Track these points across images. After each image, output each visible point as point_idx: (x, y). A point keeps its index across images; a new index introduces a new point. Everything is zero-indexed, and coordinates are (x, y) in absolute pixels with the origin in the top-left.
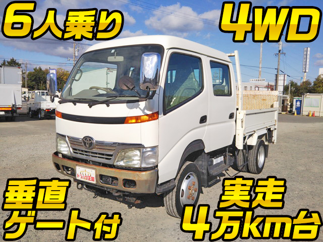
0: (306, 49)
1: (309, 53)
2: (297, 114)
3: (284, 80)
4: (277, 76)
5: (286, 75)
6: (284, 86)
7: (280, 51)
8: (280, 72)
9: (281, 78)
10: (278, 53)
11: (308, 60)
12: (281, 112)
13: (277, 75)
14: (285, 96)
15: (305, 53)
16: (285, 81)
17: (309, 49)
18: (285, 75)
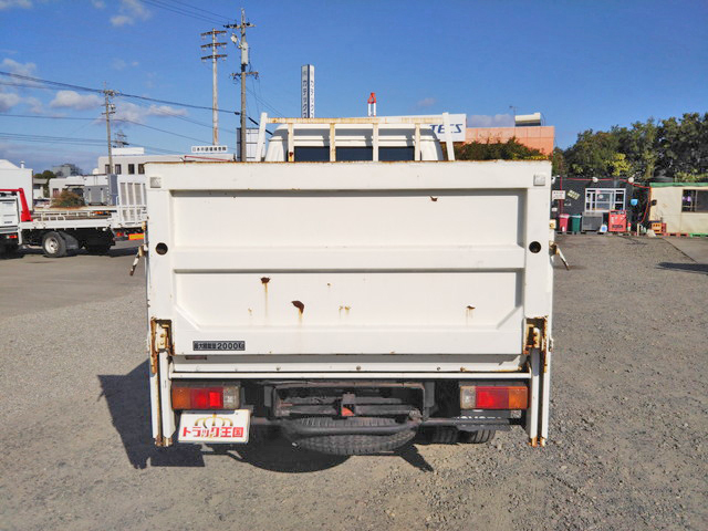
0: (305, 69)
1: (312, 78)
4: (241, 132)
7: (243, 66)
8: (248, 123)
9: (251, 138)
10: (240, 71)
11: (312, 97)
13: (240, 130)
15: (305, 78)
17: (312, 68)
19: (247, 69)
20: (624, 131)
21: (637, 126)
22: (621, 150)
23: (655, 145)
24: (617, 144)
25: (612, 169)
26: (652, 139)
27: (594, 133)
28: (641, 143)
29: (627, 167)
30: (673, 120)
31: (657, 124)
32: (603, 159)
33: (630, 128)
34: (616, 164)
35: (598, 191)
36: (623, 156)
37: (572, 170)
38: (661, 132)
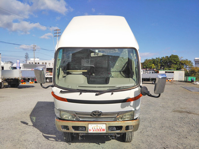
20: (154, 59)
21: (157, 58)
22: (153, 63)
23: (160, 62)
24: (153, 62)
25: (152, 67)
26: (159, 61)
27: (148, 59)
28: (157, 62)
29: (155, 67)
30: (163, 57)
31: (160, 58)
32: (150, 65)
33: (155, 59)
34: (152, 66)
35: (148, 71)
36: (154, 64)
37: (143, 67)
38: (161, 60)
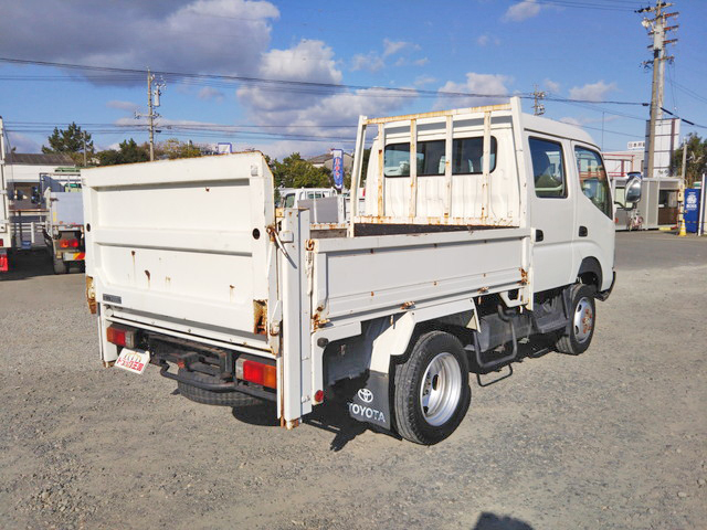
2: (688, 231)
3: (673, 135)
4: (650, 125)
5: (678, 122)
6: (672, 151)
7: (656, 52)
8: (660, 114)
9: (663, 129)
12: (656, 226)
13: (649, 121)
14: (673, 179)
16: (676, 138)
18: (674, 119)
19: (661, 54)
